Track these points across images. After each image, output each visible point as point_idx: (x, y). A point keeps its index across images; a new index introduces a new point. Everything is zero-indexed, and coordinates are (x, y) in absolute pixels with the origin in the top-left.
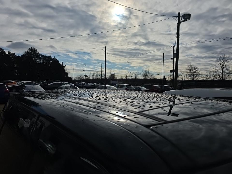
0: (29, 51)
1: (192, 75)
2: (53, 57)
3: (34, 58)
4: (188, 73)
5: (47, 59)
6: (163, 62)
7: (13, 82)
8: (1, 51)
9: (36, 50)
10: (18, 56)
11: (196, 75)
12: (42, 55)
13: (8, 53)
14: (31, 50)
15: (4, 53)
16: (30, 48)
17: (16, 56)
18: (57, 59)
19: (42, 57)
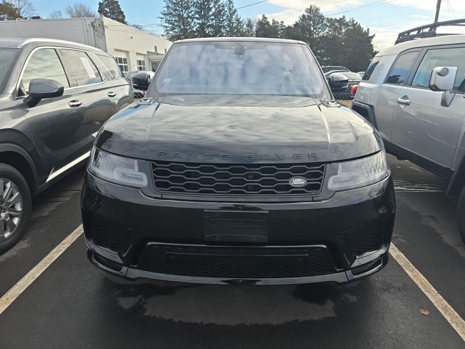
0: (305, 14)
2: (348, 20)
3: (313, 26)
5: (337, 24)
8: (264, 21)
9: (319, 10)
10: (287, 26)
12: (328, 19)
13: (273, 23)
14: (310, 10)
15: (268, 23)
16: (309, 7)
17: (284, 26)
18: (357, 23)
19: (328, 22)
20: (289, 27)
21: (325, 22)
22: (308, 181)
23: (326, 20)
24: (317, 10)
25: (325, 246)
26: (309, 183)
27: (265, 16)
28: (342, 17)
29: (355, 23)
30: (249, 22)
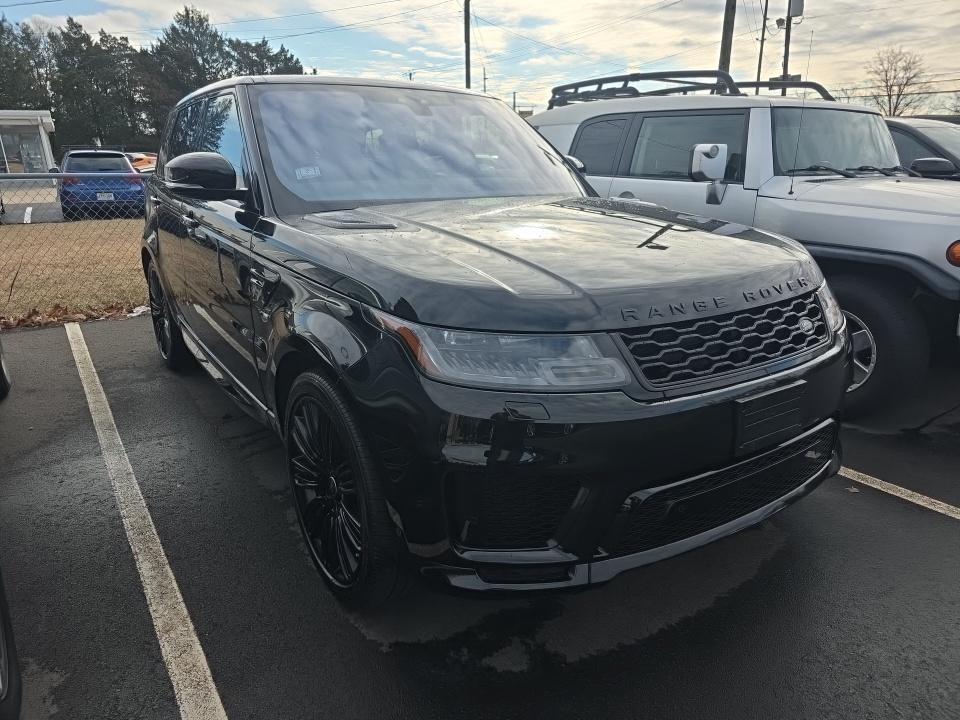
0: (177, 26)
1: (890, 96)
2: (275, 50)
3: (202, 55)
4: (875, 92)
5: (254, 56)
6: (763, 40)
7: (141, 159)
8: (75, 33)
9: (207, 21)
10: (139, 51)
11: (909, 99)
12: (230, 41)
13: (101, 40)
14: (186, 18)
15: (86, 39)
16: (182, 12)
17: (132, 49)
18: (292, 56)
19: (234, 49)
20: (144, 52)
21: (227, 49)
22: (798, 329)
23: (227, 43)
24: (202, 21)
25: (830, 421)
26: (797, 326)
27: (75, 20)
28: (260, 41)
29: (289, 56)
30: (24, 31)
